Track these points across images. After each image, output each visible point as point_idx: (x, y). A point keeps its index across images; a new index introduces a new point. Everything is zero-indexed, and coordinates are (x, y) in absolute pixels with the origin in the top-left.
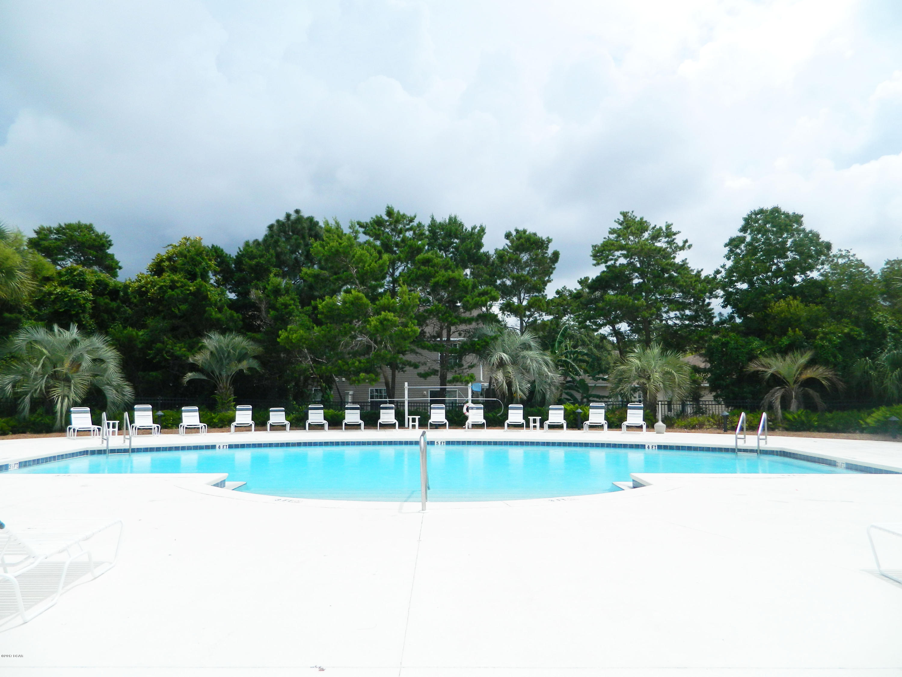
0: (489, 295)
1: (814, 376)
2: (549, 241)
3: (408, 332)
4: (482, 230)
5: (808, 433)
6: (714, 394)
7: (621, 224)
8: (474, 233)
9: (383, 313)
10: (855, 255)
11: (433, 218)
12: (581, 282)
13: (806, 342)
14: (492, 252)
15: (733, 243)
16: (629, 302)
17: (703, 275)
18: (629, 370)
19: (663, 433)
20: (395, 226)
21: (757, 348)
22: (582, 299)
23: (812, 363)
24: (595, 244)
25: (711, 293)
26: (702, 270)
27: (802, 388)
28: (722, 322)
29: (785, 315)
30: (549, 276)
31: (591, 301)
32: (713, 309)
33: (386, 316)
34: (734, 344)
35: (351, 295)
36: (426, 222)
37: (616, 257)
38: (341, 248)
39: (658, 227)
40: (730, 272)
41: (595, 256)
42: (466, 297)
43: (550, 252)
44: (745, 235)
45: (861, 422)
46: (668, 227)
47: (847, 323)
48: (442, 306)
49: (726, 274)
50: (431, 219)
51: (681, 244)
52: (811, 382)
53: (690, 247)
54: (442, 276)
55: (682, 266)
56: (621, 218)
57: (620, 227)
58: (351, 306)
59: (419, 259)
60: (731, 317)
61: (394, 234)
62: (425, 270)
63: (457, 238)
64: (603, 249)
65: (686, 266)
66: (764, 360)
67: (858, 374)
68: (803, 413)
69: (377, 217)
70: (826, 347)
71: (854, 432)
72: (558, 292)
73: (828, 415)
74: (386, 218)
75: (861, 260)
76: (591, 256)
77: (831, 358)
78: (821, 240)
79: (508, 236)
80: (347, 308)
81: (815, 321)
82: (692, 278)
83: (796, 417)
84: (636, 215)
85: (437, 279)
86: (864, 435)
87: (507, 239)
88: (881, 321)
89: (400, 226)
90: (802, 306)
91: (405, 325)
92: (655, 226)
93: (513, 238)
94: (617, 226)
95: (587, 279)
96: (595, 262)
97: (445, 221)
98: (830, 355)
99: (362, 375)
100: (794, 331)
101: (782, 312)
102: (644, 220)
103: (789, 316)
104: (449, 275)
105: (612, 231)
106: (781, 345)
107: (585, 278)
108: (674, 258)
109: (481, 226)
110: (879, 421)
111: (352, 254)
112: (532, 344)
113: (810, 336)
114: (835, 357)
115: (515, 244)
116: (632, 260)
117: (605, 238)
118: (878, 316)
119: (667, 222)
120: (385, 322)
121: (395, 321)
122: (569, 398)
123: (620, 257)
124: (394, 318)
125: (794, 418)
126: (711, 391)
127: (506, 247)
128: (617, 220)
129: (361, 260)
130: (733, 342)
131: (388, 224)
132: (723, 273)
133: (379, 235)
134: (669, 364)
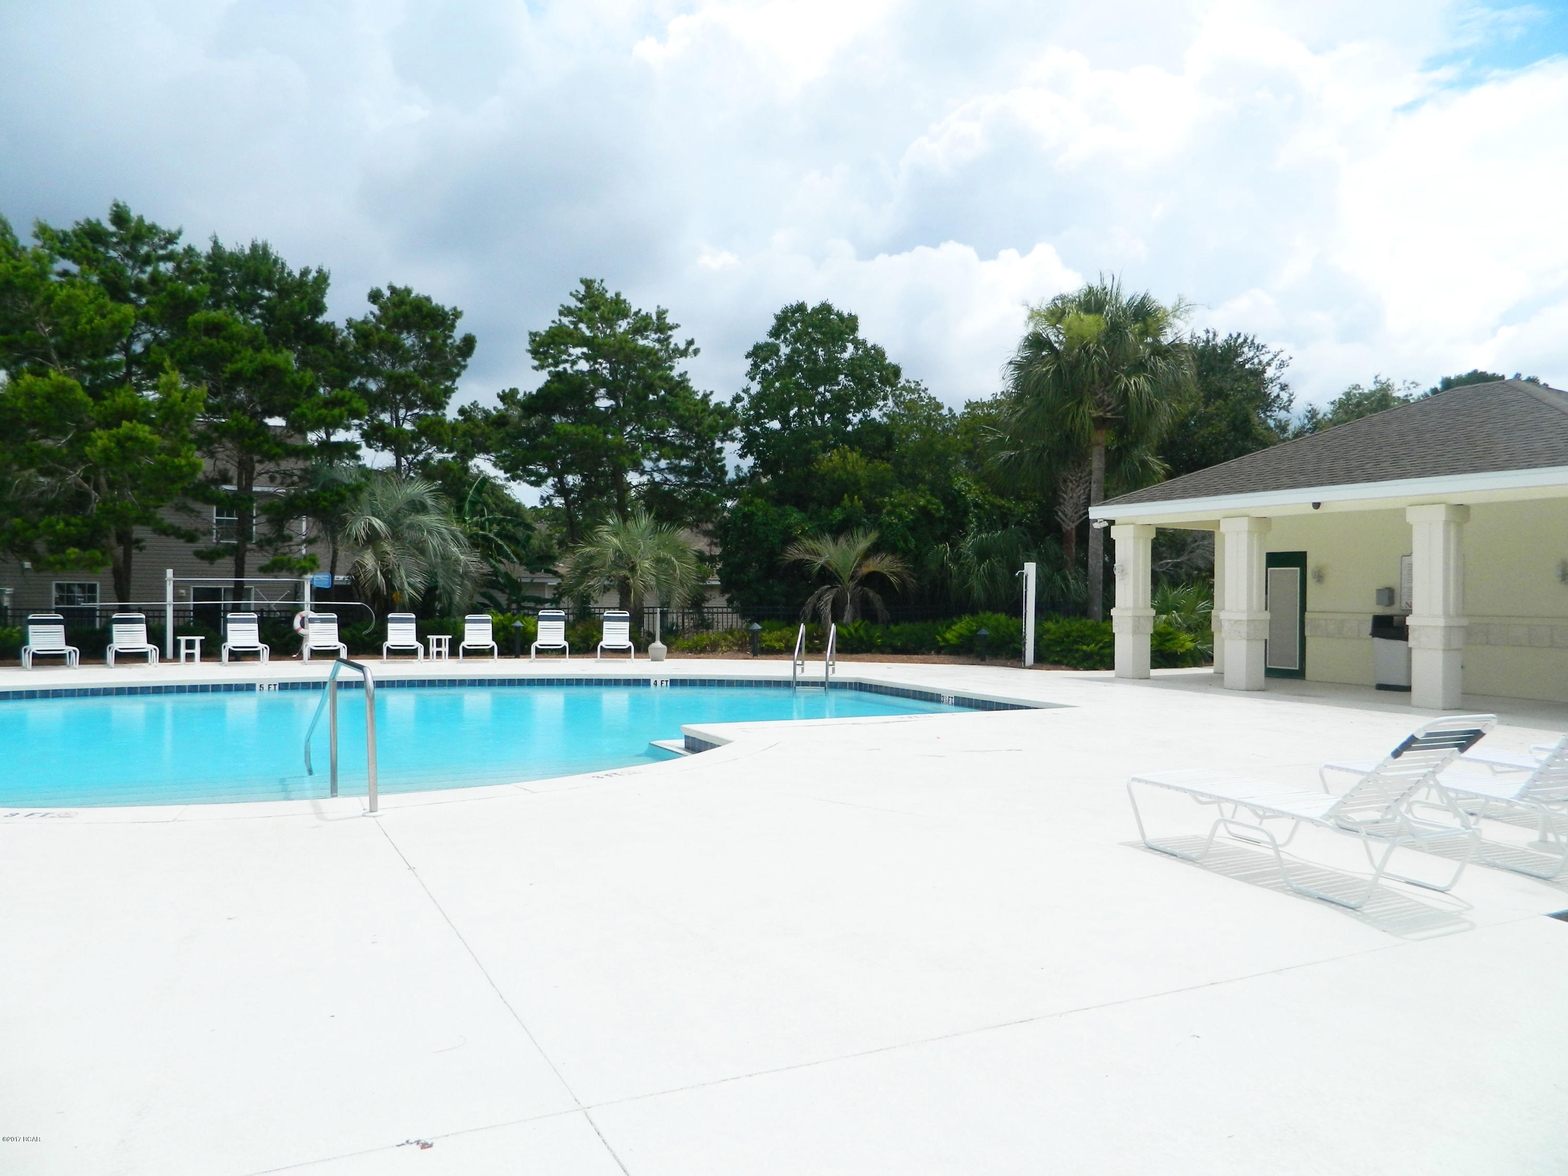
0: (347, 407)
1: (879, 570)
2: (457, 314)
3: (179, 468)
4: (322, 280)
5: (869, 656)
6: (727, 596)
7: (581, 301)
8: (306, 284)
9: (125, 423)
10: (926, 389)
11: (216, 243)
12: (503, 397)
13: (866, 517)
14: (341, 324)
15: (760, 353)
16: (598, 438)
17: (714, 400)
18: (601, 554)
19: (663, 660)
20: (133, 248)
21: (796, 524)
22: (509, 429)
23: (874, 550)
24: (534, 331)
25: (725, 434)
26: (712, 393)
27: (860, 588)
28: (740, 481)
29: (839, 475)
30: (454, 381)
31: (526, 433)
32: (724, 458)
33: (133, 429)
34: (762, 516)
35: (47, 380)
36: (204, 248)
37: (573, 357)
38: (17, 276)
39: (643, 313)
40: (756, 401)
41: (535, 353)
42: (298, 406)
43: (458, 335)
44: (777, 342)
45: (939, 638)
46: (661, 314)
47: (924, 492)
48: (250, 421)
49: (750, 402)
50: (211, 244)
51: (682, 346)
52: (875, 580)
53: (696, 352)
54: (246, 361)
55: (679, 383)
56: (582, 289)
57: (579, 305)
58: (47, 404)
59: (195, 321)
60: (753, 475)
61: (131, 263)
62: (212, 345)
63: (270, 289)
64: (550, 340)
65: (686, 384)
66: (810, 544)
67: (933, 567)
68: (863, 626)
69: (88, 222)
70: (894, 526)
71: (929, 653)
72: (462, 411)
73: (894, 629)
74: (112, 228)
75: (935, 398)
76: (529, 351)
77: (902, 543)
78: (887, 362)
79: (375, 296)
80: (35, 407)
81: (880, 486)
82: (696, 405)
83: (852, 630)
84: (607, 288)
85: (239, 365)
86: (942, 657)
87: (374, 302)
88: (963, 491)
89: (144, 250)
90: (863, 462)
91: (174, 452)
92: (640, 310)
93: (385, 303)
94: (573, 303)
95: (514, 392)
96: (536, 363)
97: (242, 251)
98: (899, 538)
99: (73, 552)
100: (852, 500)
101: (834, 470)
102: (622, 298)
103: (844, 477)
104: (265, 359)
105: (566, 311)
106: (831, 520)
107: (511, 390)
108: (671, 368)
109: (320, 271)
110: (961, 636)
111: (44, 294)
112: (429, 502)
113: (872, 508)
114: (906, 541)
115: (391, 313)
116: (597, 366)
117: (553, 322)
118: (959, 483)
119: (658, 307)
120: (129, 444)
121: (152, 443)
122: (487, 602)
123: (580, 358)
124: (150, 437)
125: (850, 634)
126: (723, 592)
127: (371, 317)
128: (575, 293)
129: (68, 308)
130: (760, 514)
131: (115, 240)
132: (746, 402)
133: (98, 261)
134: (665, 546)
